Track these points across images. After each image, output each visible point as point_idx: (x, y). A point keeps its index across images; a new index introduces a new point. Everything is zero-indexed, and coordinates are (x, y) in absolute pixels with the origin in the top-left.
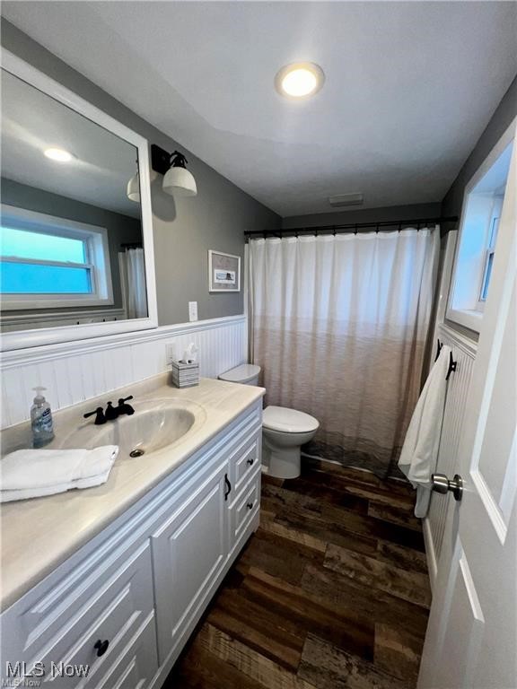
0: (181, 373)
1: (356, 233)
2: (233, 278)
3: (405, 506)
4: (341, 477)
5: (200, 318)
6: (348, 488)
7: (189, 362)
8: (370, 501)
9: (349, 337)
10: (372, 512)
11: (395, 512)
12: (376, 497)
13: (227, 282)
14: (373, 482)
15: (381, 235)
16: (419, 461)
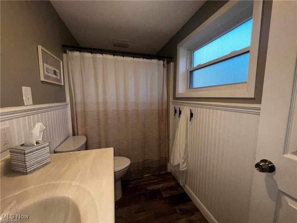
0: (27, 157)
1: (134, 57)
2: (58, 74)
3: (173, 183)
4: (142, 183)
5: (35, 103)
6: (148, 188)
7: (37, 143)
8: (161, 189)
9: (136, 110)
10: (165, 195)
11: (171, 188)
12: (161, 185)
13: (54, 76)
14: (156, 179)
15: (145, 60)
16: (183, 160)
